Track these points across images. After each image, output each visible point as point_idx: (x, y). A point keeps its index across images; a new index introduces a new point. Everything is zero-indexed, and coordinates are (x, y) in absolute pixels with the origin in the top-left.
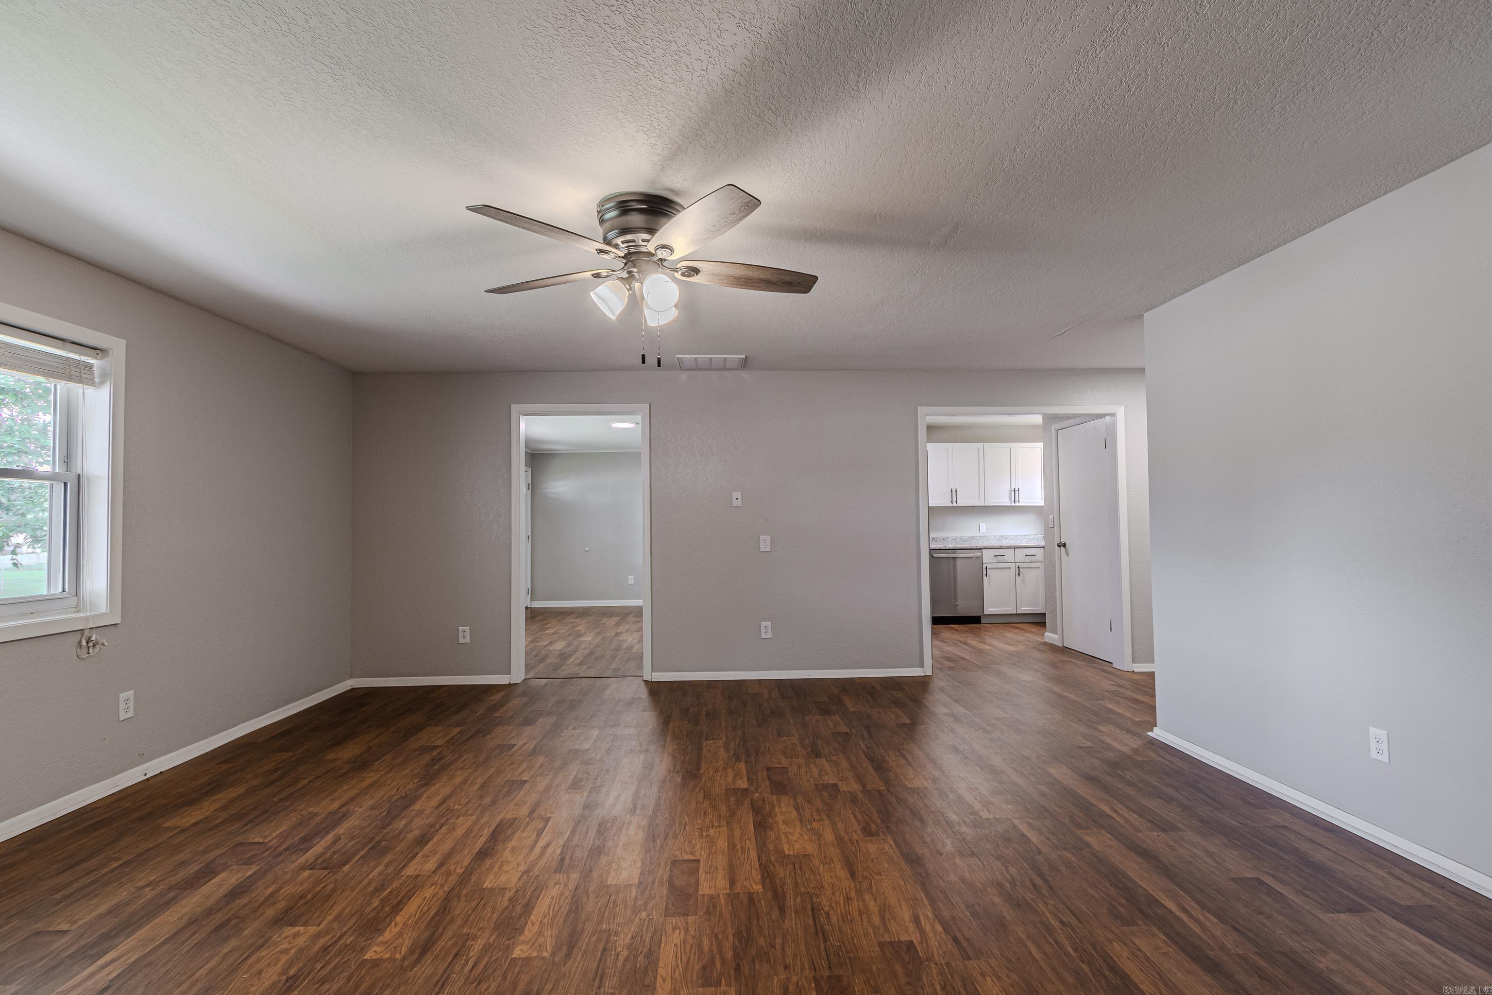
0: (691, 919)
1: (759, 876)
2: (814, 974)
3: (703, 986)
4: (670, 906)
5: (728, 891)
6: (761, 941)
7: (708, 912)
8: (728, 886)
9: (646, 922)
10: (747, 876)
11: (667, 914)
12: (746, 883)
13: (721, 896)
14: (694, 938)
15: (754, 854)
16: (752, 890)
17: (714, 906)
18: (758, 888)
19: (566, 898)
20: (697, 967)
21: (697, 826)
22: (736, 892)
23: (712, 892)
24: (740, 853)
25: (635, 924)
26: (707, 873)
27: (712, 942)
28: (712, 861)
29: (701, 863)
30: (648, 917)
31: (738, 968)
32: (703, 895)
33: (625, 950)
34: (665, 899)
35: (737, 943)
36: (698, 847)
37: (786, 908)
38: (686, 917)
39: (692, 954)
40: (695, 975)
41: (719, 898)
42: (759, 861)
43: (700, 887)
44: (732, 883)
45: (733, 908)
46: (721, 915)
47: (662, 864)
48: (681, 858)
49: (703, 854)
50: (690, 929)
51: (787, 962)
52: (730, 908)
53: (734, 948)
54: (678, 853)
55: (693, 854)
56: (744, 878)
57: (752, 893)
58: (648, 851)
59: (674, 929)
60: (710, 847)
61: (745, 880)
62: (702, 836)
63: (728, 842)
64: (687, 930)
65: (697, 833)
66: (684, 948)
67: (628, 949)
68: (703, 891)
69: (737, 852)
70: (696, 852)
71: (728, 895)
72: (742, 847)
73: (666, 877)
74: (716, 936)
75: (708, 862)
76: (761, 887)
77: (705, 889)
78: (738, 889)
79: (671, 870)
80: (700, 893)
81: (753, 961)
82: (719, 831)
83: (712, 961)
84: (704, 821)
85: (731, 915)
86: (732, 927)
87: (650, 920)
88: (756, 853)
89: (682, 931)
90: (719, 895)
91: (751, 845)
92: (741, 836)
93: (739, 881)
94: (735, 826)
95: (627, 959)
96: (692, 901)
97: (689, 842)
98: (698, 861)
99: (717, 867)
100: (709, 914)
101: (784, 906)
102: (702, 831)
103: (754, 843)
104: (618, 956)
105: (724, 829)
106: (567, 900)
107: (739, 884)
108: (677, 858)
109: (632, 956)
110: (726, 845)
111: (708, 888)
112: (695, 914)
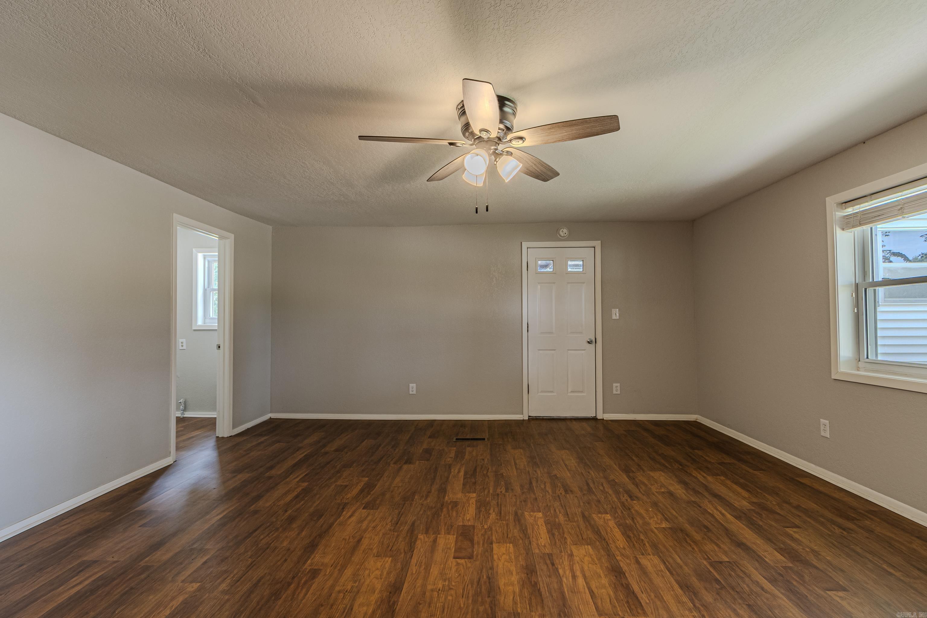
0: (461, 524)
1: (417, 543)
2: (412, 502)
3: (457, 501)
4: (472, 530)
5: (439, 536)
6: (429, 513)
7: (452, 526)
8: (438, 539)
9: (484, 523)
10: (424, 544)
11: (474, 527)
12: (427, 539)
13: (443, 534)
14: (460, 516)
15: (414, 561)
16: (425, 535)
17: (448, 529)
18: (421, 536)
19: (533, 537)
20: (459, 506)
21: (453, 592)
22: (434, 535)
23: (448, 536)
24: (424, 562)
25: (489, 523)
26: (450, 549)
27: (452, 514)
28: (445, 556)
29: (452, 556)
30: (483, 526)
31: (442, 505)
32: (453, 535)
33: (491, 513)
34: (475, 534)
35: (440, 513)
36: (454, 569)
37: (410, 525)
38: (463, 524)
39: (461, 510)
40: (460, 504)
41: (444, 533)
42: (413, 554)
43: (455, 540)
44: (435, 541)
45: (438, 527)
46: (445, 524)
47: (479, 557)
48: (466, 560)
49: (451, 563)
50: (461, 520)
51: (421, 506)
52: (440, 527)
53: (442, 511)
54: (469, 565)
55: (458, 564)
56: (427, 543)
57: (425, 534)
58: (492, 568)
59: (469, 520)
60: (445, 569)
61: (426, 542)
62: (449, 581)
63: (429, 573)
64: (463, 519)
65: (453, 584)
66: (464, 512)
67: (490, 513)
68: (453, 537)
69: (425, 563)
70: (456, 566)
71: (439, 534)
72: (420, 566)
73: (476, 546)
74: (449, 516)
75: (448, 556)
76: (419, 537)
77: (452, 538)
78: (432, 537)
79: (473, 552)
80: (455, 536)
81: (435, 507)
82: (434, 585)
83: (452, 508)
84: (445, 599)
85: (440, 524)
86: (441, 519)
87: (482, 524)
88: (412, 560)
89: (465, 519)
90: (445, 534)
91: (413, 568)
92: (417, 579)
93: (431, 542)
94: (419, 590)
95: (489, 510)
96: (460, 532)
97: (460, 574)
98: (454, 558)
99: (442, 552)
100: (451, 526)
101: (411, 526)
102: (448, 586)
103: (410, 570)
104: (494, 511)
105: (429, 587)
106: (531, 537)
107: (431, 539)
108: (470, 560)
109: (488, 511)
110: (431, 570)
111: (450, 539)
112: (458, 526)
